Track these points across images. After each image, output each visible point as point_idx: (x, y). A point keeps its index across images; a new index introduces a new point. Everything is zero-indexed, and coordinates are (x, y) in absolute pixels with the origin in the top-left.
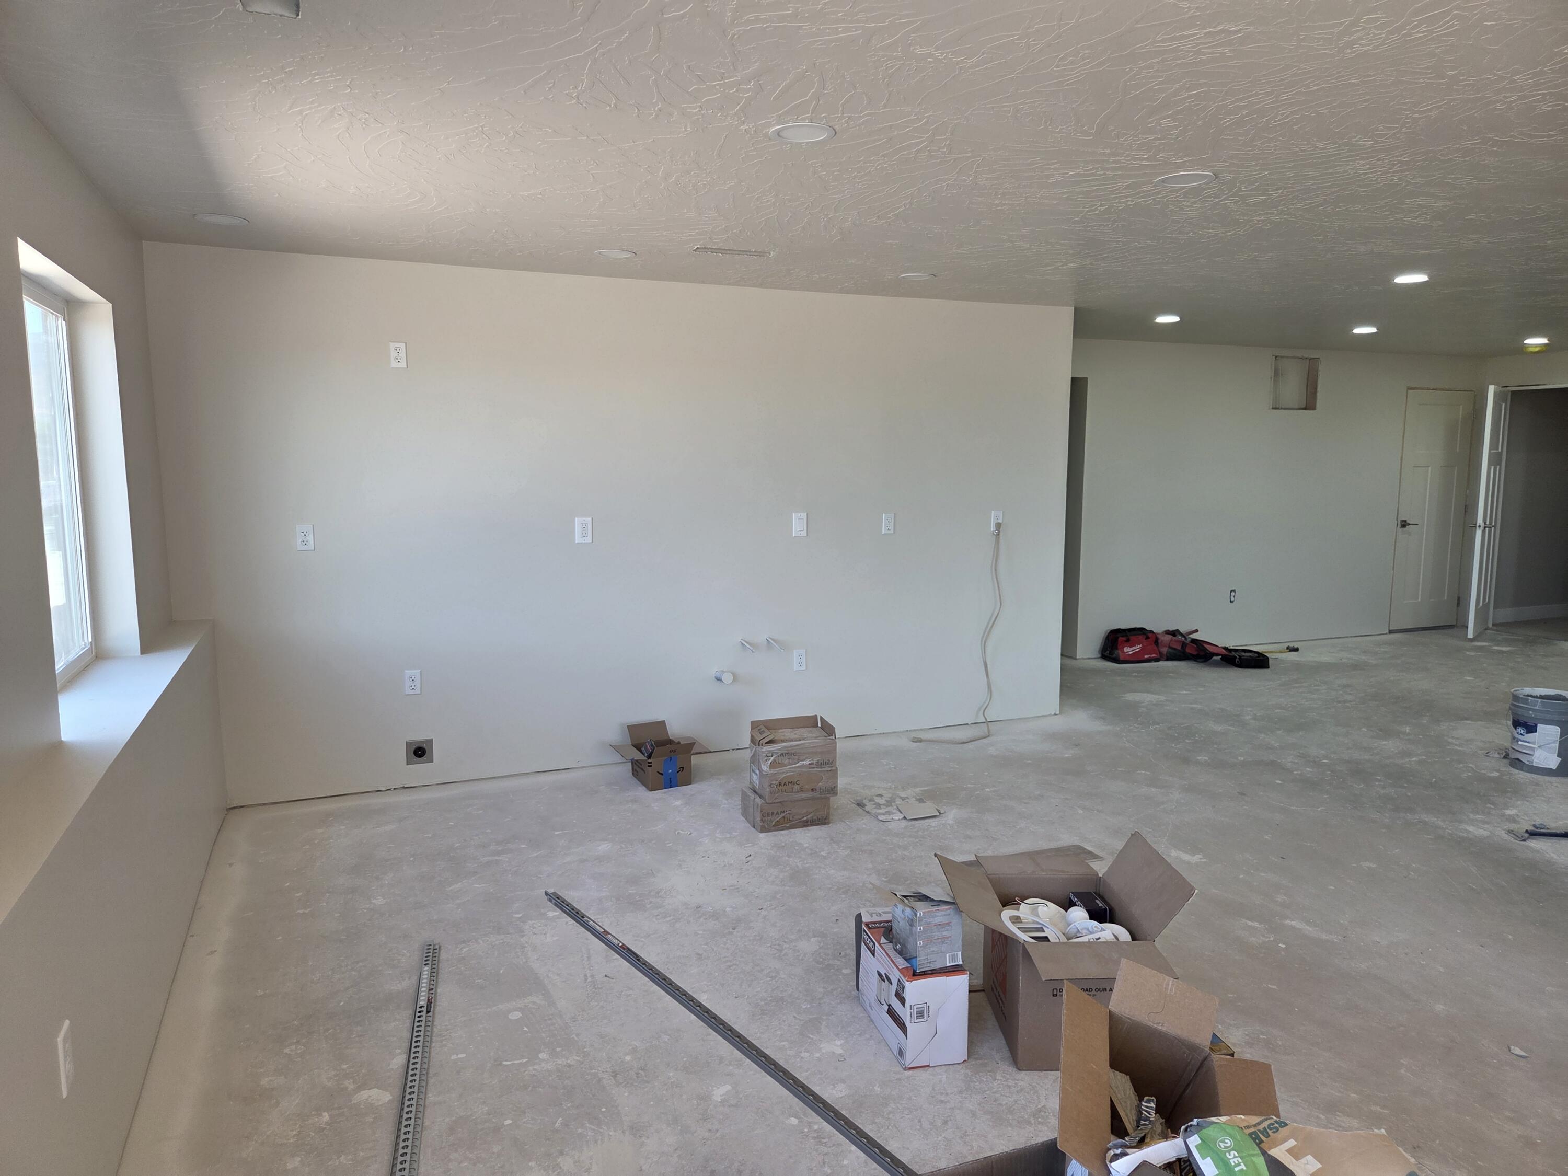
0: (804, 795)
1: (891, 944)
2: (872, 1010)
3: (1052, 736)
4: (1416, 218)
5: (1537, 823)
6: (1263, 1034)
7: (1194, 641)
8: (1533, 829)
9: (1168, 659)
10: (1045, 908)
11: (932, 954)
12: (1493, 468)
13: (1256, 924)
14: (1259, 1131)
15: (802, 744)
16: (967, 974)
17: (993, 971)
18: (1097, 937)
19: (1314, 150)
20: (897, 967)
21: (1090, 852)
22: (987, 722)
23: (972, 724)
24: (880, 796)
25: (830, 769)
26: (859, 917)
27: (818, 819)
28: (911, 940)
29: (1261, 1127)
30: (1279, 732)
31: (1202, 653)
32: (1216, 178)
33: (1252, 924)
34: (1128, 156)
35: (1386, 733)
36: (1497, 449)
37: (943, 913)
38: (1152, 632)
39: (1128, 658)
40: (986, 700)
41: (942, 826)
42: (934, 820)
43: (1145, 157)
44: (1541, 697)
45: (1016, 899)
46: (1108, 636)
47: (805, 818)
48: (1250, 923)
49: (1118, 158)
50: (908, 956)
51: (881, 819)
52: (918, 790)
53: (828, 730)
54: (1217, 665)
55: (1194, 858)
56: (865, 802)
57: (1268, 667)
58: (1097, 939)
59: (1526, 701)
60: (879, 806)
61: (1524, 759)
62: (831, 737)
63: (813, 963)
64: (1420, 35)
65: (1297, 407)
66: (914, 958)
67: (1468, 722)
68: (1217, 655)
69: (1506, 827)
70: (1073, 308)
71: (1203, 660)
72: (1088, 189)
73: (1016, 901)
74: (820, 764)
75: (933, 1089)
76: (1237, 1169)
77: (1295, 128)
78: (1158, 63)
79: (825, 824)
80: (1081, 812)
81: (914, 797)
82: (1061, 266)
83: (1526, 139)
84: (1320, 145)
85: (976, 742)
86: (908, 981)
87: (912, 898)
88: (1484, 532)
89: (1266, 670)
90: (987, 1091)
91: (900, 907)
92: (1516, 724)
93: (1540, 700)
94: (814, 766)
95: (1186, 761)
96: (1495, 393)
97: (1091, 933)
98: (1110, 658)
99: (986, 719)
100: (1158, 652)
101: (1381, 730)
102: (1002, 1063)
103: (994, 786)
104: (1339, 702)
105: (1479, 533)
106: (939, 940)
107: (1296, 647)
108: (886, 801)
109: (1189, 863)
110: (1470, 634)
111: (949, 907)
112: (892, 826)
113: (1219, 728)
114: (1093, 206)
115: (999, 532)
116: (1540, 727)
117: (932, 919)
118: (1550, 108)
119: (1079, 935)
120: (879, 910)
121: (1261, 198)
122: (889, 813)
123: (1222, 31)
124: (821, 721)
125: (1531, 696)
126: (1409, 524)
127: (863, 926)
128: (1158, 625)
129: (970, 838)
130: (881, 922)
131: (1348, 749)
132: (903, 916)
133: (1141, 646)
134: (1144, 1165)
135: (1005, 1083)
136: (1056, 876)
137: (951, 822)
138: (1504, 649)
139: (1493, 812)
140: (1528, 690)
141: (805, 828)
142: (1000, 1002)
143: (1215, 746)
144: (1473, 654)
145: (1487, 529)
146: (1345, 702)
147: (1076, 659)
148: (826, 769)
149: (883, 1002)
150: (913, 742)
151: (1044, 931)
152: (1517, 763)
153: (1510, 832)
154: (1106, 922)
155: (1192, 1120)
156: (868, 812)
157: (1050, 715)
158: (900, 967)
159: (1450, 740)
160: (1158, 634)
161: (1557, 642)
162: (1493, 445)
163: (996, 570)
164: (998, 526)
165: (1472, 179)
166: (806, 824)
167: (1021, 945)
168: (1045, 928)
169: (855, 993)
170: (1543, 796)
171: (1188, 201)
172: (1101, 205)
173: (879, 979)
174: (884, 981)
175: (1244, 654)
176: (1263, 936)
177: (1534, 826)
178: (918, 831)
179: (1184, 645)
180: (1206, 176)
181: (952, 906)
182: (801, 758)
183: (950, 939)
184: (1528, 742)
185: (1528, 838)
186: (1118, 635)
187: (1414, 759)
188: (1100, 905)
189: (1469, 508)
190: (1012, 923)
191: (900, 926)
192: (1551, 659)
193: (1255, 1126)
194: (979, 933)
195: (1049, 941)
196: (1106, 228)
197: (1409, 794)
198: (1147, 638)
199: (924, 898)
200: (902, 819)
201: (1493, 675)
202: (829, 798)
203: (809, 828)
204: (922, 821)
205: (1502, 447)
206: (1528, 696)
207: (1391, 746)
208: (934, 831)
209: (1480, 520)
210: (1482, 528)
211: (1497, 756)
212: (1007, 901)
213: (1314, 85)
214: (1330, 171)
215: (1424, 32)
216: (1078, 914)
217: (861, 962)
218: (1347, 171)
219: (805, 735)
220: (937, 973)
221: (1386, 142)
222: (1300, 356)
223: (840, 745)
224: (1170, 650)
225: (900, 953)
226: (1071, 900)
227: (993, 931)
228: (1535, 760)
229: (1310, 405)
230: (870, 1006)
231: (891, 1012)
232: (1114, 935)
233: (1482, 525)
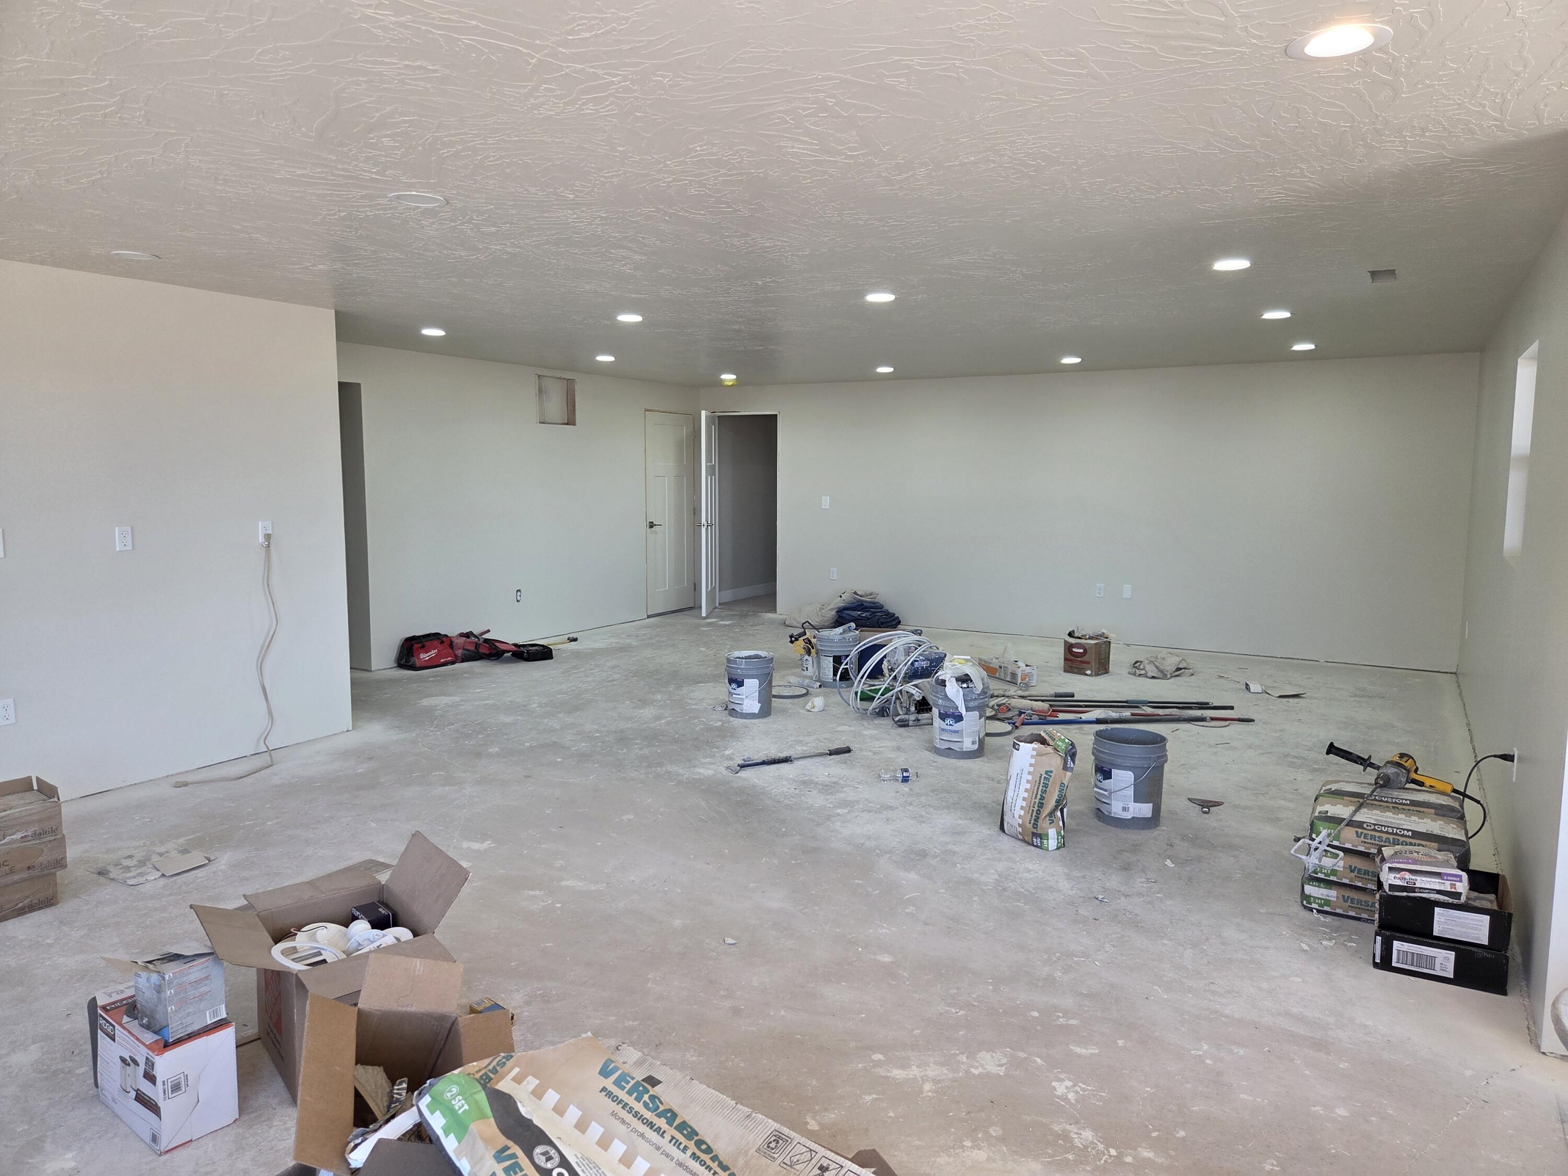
0: (16, 877)
1: (137, 1020)
2: (116, 1103)
3: (345, 754)
4: (623, 266)
5: (745, 758)
6: (539, 989)
7: (487, 641)
8: (743, 762)
9: (463, 661)
10: (325, 931)
11: (188, 1016)
12: (709, 477)
13: (537, 892)
14: (490, 1071)
15: (9, 815)
16: (233, 1025)
17: (268, 1014)
18: (378, 945)
19: (528, 194)
20: (143, 1044)
21: (383, 863)
22: (269, 751)
23: (251, 755)
24: (130, 857)
25: (53, 838)
26: (93, 1004)
27: (40, 902)
28: (160, 1008)
29: (491, 1067)
30: (560, 715)
31: (494, 652)
32: (447, 203)
33: (533, 893)
34: (356, 166)
35: (644, 703)
36: (712, 462)
37: (199, 968)
38: (446, 636)
39: (424, 664)
40: (267, 726)
41: (212, 874)
42: (202, 869)
43: (374, 170)
44: (746, 658)
45: (292, 930)
46: (403, 644)
47: (20, 905)
48: (531, 893)
49: (346, 166)
50: (157, 1027)
51: (131, 883)
52: (181, 840)
53: (48, 791)
54: (508, 661)
55: (484, 845)
56: (110, 868)
57: (551, 658)
58: (378, 947)
59: (735, 662)
60: (128, 869)
61: (737, 708)
62: (52, 800)
63: (34, 1074)
64: (589, 111)
65: (560, 422)
66: (165, 1027)
67: (702, 684)
68: (508, 651)
69: (725, 765)
70: (333, 311)
71: (496, 658)
72: (320, 192)
73: (292, 932)
74: (37, 835)
75: (197, 1164)
76: (460, 1112)
77: (508, 171)
78: (365, 82)
79: (52, 905)
80: (373, 825)
81: (175, 849)
82: (310, 266)
83: (687, 214)
84: (533, 190)
85: (257, 774)
86: (157, 1055)
87: (159, 962)
88: (707, 529)
89: (550, 661)
90: (262, 1142)
91: (144, 975)
92: (731, 681)
93: (744, 660)
94: (30, 838)
95: (478, 755)
96: (706, 417)
97: (373, 942)
98: (407, 666)
99: (267, 747)
100: (453, 655)
101: (640, 701)
102: (280, 1107)
103: (277, 818)
104: (609, 681)
105: (704, 530)
106: (196, 999)
107: (575, 637)
108: (138, 861)
109: (479, 851)
110: (704, 614)
111: (207, 958)
112: (147, 888)
113: (509, 719)
114: (331, 210)
115: (269, 543)
116: (746, 681)
117: (185, 979)
118: (697, 193)
119: (359, 948)
120: (121, 987)
121: (493, 229)
122: (141, 874)
123: (420, 67)
124: (37, 783)
125: (739, 658)
126: (656, 525)
127: (99, 1011)
128: (451, 629)
129: (247, 879)
130: (124, 1000)
131: (615, 721)
132: (148, 985)
133: (436, 650)
134: (380, 1142)
135: (282, 1127)
136: (336, 895)
137: (223, 867)
138: (727, 623)
139: (717, 755)
140: (737, 654)
141: (20, 917)
142: (277, 1043)
143: (505, 737)
144: (705, 629)
145: (709, 527)
146: (613, 680)
147: (370, 671)
148: (48, 839)
149: (129, 1089)
150: (177, 787)
151: (321, 955)
152: (733, 713)
153: (728, 768)
154: (389, 927)
155: (426, 1083)
156: (113, 879)
157: (343, 732)
158: (147, 1043)
159: (689, 701)
160: (453, 637)
161: (760, 614)
162: (709, 459)
163: (268, 585)
164: (268, 537)
165: (656, 241)
166: (21, 912)
167: (294, 975)
168: (322, 952)
169: (93, 1091)
170: (750, 736)
171: (426, 221)
172: (339, 211)
173: (124, 1065)
174: (129, 1065)
175: (531, 648)
176: (543, 901)
177: (744, 760)
178: (181, 887)
179: (477, 646)
180: (438, 200)
181: (210, 957)
182: (9, 832)
183: (209, 994)
184: (739, 695)
185: (740, 770)
186: (413, 642)
187: (663, 721)
188: (383, 912)
189: (696, 512)
190: (285, 956)
191: (147, 997)
192: (757, 628)
193: (486, 1067)
194: (250, 978)
195: (326, 962)
196: (350, 234)
197: (659, 751)
198: (442, 642)
199: (176, 957)
200: (159, 878)
201: (718, 644)
202: (55, 874)
203: (28, 915)
204: (187, 874)
205: (715, 461)
206: (737, 658)
207: (647, 712)
208: (202, 882)
209: (704, 521)
210: (705, 527)
211: (720, 709)
212: (279, 936)
213: (515, 136)
214: (546, 215)
215: (591, 110)
216: (361, 927)
217: (99, 1053)
218: (558, 217)
219: (14, 803)
220: (196, 1035)
221: (584, 198)
222: (559, 377)
223: (65, 810)
224: (464, 652)
225: (148, 1027)
226: (353, 915)
227: (266, 970)
228: (745, 708)
229: (571, 422)
230: (114, 1100)
231: (141, 1098)
232: (395, 938)
233: (706, 524)
